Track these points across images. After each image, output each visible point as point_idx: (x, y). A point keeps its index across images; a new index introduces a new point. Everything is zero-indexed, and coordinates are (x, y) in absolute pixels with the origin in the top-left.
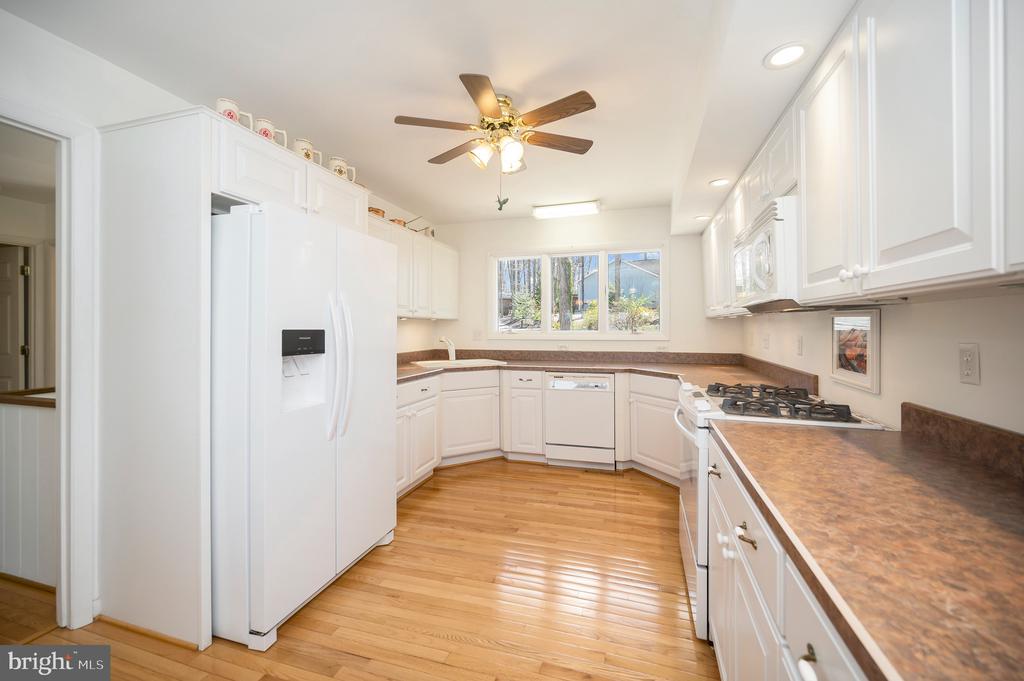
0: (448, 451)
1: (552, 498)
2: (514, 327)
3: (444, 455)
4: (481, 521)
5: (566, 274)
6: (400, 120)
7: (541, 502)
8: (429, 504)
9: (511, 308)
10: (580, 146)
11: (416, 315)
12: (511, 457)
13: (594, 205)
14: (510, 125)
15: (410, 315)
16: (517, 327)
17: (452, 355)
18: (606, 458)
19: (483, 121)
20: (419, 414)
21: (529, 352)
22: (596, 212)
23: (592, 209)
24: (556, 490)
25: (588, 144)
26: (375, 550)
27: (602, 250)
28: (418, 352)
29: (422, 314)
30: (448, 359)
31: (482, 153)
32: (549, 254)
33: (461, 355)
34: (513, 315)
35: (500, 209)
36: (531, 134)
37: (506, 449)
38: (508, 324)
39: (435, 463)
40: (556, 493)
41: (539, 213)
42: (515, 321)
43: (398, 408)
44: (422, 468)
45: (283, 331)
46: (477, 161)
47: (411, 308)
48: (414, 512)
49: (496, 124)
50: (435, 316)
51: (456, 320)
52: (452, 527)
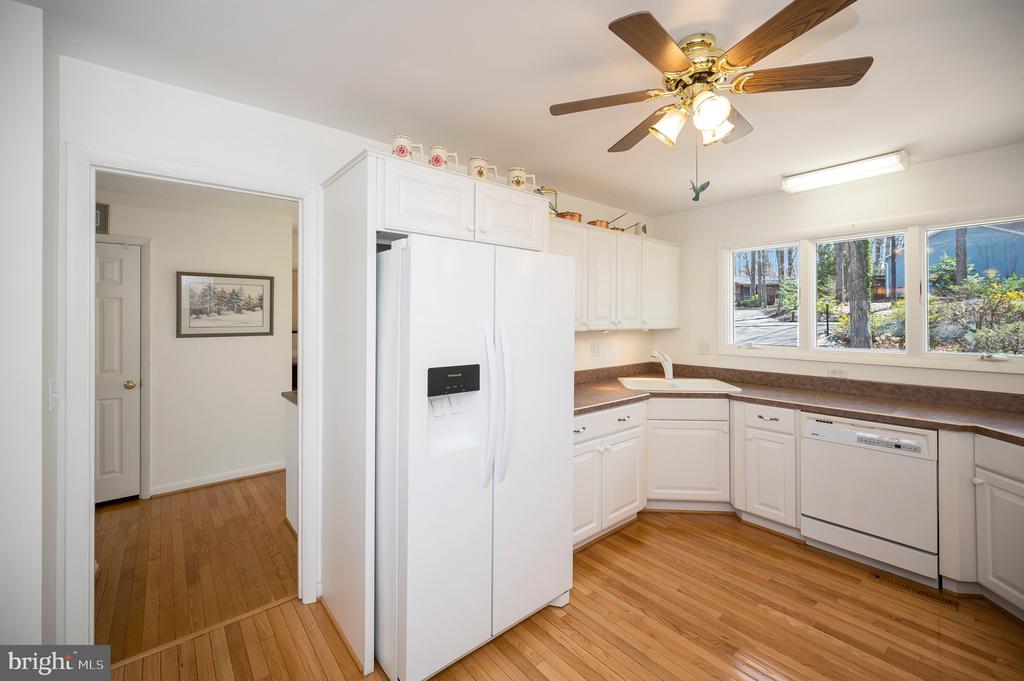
0: (657, 493)
1: (804, 609)
2: (781, 321)
3: (652, 496)
4: (685, 615)
5: (859, 253)
6: (557, 110)
7: (785, 611)
8: (622, 561)
9: (777, 296)
10: (850, 72)
11: (620, 327)
12: (745, 518)
13: (894, 159)
14: (710, 73)
15: (613, 327)
16: (785, 320)
17: (669, 370)
18: (925, 567)
19: (668, 81)
20: (614, 449)
21: (779, 376)
22: (900, 167)
23: (892, 164)
24: (815, 596)
25: (866, 63)
26: (546, 611)
27: (912, 226)
28: (629, 366)
29: (626, 325)
30: (664, 377)
31: (669, 127)
32: (812, 239)
33: (681, 371)
34: (780, 305)
35: (696, 198)
36: (746, 78)
37: (739, 505)
38: (773, 317)
39: (638, 505)
40: (814, 602)
41: (791, 185)
42: (783, 312)
43: (575, 444)
44: (617, 513)
45: (429, 370)
46: (661, 138)
47: (613, 319)
48: (602, 569)
49: (686, 79)
50: (646, 327)
51: (675, 329)
52: (643, 610)
